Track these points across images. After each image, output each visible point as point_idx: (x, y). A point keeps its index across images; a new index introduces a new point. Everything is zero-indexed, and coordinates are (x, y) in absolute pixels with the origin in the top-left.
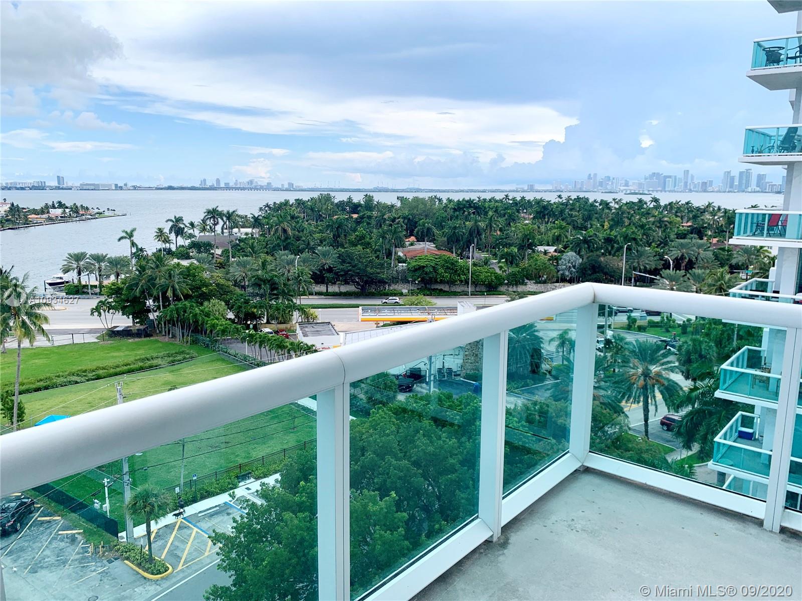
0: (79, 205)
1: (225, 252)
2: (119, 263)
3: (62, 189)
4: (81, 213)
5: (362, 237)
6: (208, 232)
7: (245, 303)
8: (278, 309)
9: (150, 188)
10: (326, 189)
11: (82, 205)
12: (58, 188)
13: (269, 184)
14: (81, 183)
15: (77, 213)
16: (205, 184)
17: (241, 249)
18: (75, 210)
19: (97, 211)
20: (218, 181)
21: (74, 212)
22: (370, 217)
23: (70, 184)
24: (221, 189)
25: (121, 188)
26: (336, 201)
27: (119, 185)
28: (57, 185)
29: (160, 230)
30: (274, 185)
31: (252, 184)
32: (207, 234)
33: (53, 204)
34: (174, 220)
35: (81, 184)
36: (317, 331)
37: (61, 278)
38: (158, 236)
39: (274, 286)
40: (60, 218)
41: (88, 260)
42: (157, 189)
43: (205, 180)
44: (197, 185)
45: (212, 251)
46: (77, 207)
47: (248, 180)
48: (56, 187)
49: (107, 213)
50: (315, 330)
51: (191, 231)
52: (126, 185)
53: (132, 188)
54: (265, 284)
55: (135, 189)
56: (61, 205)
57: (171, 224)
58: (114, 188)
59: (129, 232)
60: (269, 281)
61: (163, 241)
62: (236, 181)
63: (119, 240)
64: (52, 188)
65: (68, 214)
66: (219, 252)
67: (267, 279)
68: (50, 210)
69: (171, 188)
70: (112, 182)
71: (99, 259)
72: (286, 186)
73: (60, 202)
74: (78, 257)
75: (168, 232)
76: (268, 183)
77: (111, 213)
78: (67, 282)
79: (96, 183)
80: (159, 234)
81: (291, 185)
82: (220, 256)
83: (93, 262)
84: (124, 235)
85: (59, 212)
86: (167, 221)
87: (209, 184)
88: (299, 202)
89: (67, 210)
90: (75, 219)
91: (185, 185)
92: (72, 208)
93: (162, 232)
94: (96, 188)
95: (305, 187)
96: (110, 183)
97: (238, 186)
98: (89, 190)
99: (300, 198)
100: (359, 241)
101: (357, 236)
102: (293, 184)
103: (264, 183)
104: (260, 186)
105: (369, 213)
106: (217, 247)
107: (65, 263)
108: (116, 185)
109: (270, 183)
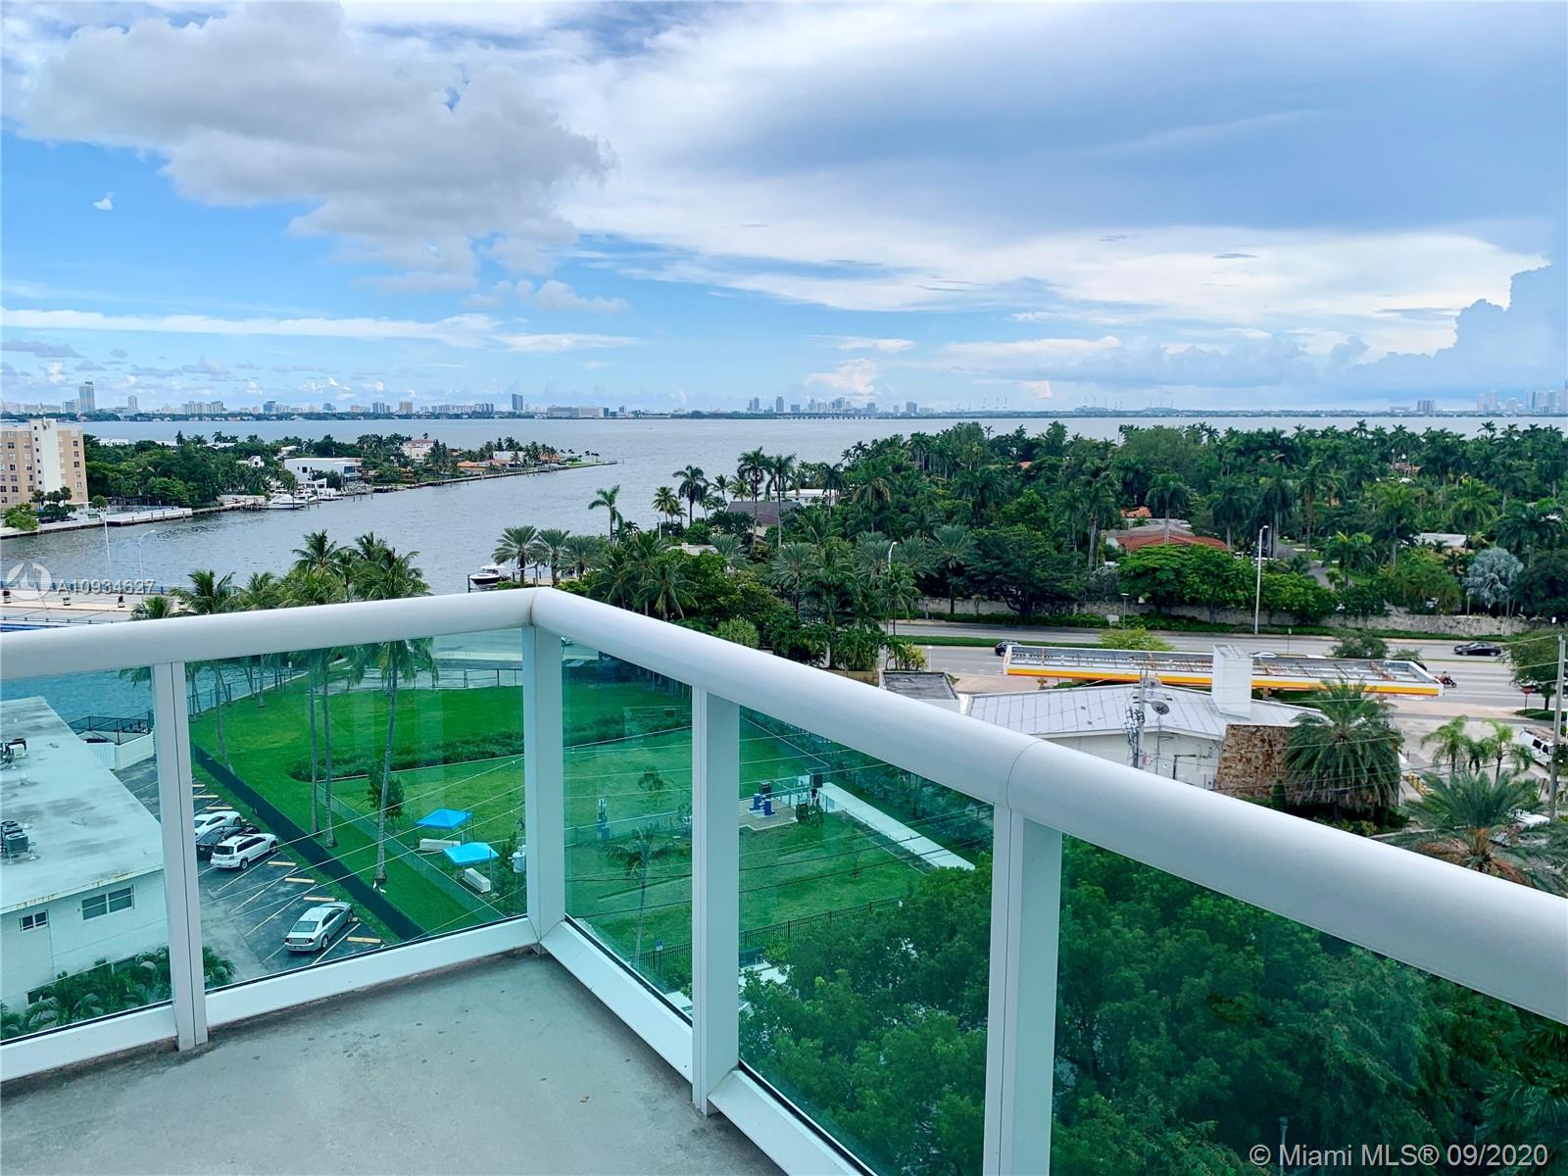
0: (539, 444)
1: (772, 532)
2: (584, 549)
3: (519, 417)
4: (542, 458)
5: (1033, 507)
6: (747, 495)
7: (792, 627)
8: (850, 642)
9: (661, 416)
10: (980, 413)
11: (544, 446)
12: (512, 415)
13: (871, 406)
14: (550, 405)
15: (537, 459)
16: (757, 407)
17: (800, 528)
18: (534, 452)
19: (568, 455)
20: (780, 401)
21: (531, 457)
22: (1054, 468)
23: (532, 409)
24: (785, 416)
25: (614, 414)
26: (992, 436)
27: (611, 410)
28: (511, 409)
29: (664, 492)
30: (881, 408)
31: (839, 407)
32: (745, 499)
33: (500, 444)
34: (689, 472)
35: (549, 409)
36: (917, 688)
37: (495, 572)
38: (660, 502)
39: (844, 598)
40: (508, 467)
41: (536, 541)
42: (674, 416)
43: (757, 400)
44: (743, 410)
45: (749, 531)
46: (536, 448)
47: (833, 399)
48: (510, 413)
49: (585, 460)
50: (914, 685)
51: (718, 494)
52: (622, 409)
53: (632, 415)
54: (829, 594)
55: (637, 418)
56: (512, 445)
57: (682, 480)
58: (602, 416)
59: (608, 492)
60: (837, 588)
61: (668, 511)
62: (812, 401)
63: (592, 506)
64: (503, 416)
65: (521, 460)
66: (761, 531)
67: (833, 585)
68: (495, 453)
69: (697, 415)
70: (600, 405)
71: (554, 538)
72: (903, 409)
73: (510, 440)
74: (521, 536)
75: (677, 495)
76: (869, 405)
77: (591, 460)
78: (503, 580)
79: (574, 406)
80: (663, 498)
81: (912, 406)
82: (764, 539)
83: (545, 544)
84: (600, 498)
85: (506, 456)
86: (676, 475)
87: (763, 407)
88: (919, 440)
89: (521, 454)
90: (531, 470)
91: (723, 410)
92: (528, 450)
93: (667, 494)
94: (572, 415)
95: (938, 411)
96: (596, 406)
97: (815, 411)
98: (561, 418)
99: (922, 432)
100: (1023, 514)
101: (1021, 504)
102: (915, 406)
103: (861, 404)
104: (855, 409)
105: (1053, 460)
106: (759, 524)
107: (501, 545)
108: (606, 410)
109: (874, 405)
